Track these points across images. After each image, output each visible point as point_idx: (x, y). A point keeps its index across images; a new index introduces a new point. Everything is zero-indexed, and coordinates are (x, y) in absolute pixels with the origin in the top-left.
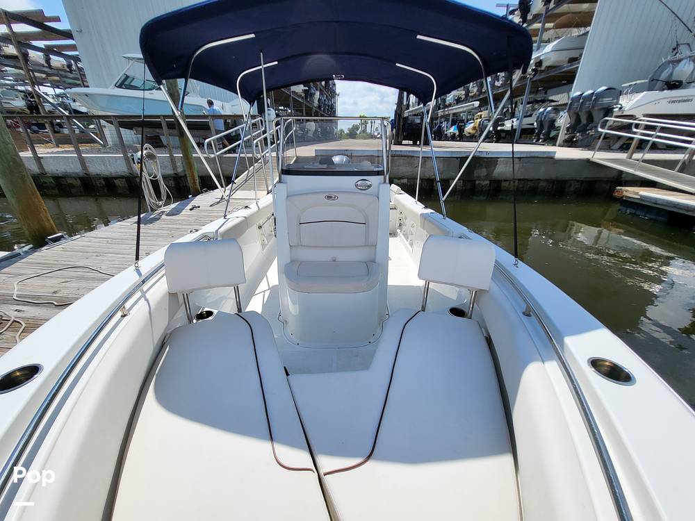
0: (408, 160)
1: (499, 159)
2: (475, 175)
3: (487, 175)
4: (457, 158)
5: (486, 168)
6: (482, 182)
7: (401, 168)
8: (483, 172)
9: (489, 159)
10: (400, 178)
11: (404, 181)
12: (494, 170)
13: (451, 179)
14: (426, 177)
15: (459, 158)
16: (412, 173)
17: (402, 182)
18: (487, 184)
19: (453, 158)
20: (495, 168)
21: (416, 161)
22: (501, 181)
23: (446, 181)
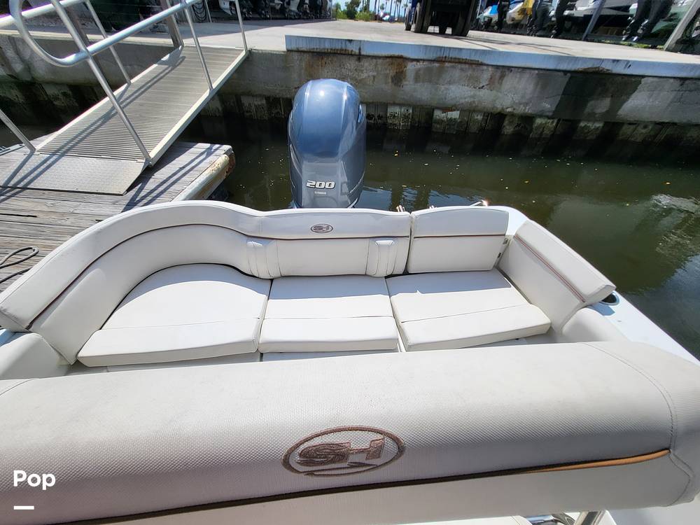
0: (470, 73)
1: (643, 80)
2: (588, 110)
3: (607, 112)
4: (565, 72)
5: (612, 96)
6: (590, 124)
7: (453, 87)
8: (602, 105)
9: (626, 78)
10: (446, 109)
11: (452, 114)
12: (624, 101)
13: (541, 116)
14: (497, 108)
15: (569, 72)
16: (472, 100)
17: (449, 117)
18: (598, 128)
19: (559, 71)
20: (628, 98)
21: (486, 75)
22: (623, 124)
23: (528, 119)
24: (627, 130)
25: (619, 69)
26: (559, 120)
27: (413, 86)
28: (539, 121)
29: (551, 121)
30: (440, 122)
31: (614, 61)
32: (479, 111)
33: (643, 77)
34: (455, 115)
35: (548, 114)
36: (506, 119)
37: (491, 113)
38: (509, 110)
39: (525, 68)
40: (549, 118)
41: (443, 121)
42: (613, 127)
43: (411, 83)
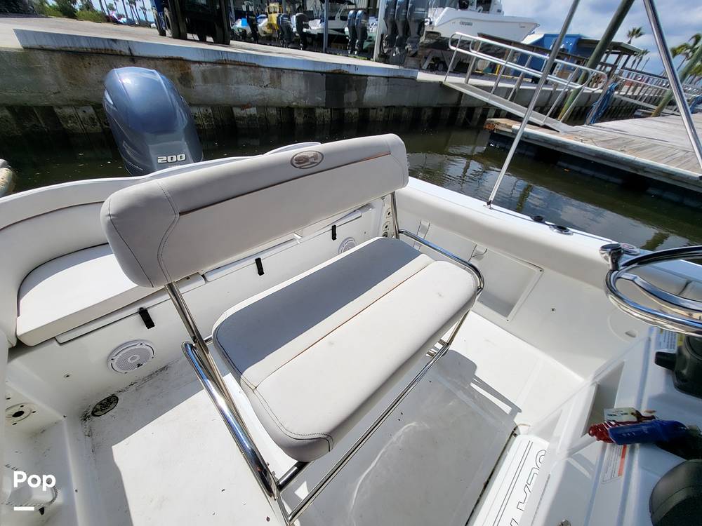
0: (252, 74)
2: (345, 100)
3: (357, 101)
5: (356, 90)
6: (351, 111)
7: (242, 87)
8: (352, 97)
9: (359, 77)
10: (243, 107)
11: (250, 111)
12: (364, 93)
13: (318, 107)
14: (285, 103)
15: (324, 73)
16: (262, 97)
17: (248, 113)
18: (356, 114)
19: (317, 72)
20: (365, 90)
21: (266, 75)
22: (368, 109)
23: (310, 110)
24: (372, 113)
25: (352, 71)
26: (331, 109)
27: (204, 87)
28: (318, 111)
29: (326, 110)
30: (242, 118)
31: (348, 65)
32: (272, 107)
33: (368, 76)
34: (253, 111)
35: (322, 105)
36: (295, 111)
37: (282, 108)
38: (294, 104)
39: (293, 70)
40: (324, 108)
41: (244, 118)
42: (364, 111)
43: (201, 83)
